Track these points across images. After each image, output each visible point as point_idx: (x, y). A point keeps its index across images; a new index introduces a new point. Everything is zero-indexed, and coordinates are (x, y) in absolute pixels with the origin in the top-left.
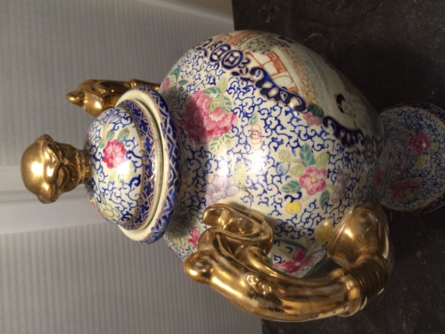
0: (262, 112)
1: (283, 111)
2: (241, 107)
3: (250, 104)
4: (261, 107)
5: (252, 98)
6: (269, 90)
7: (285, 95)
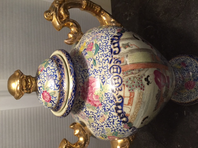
0: (111, 114)
1: (118, 120)
2: (105, 105)
3: (109, 107)
4: (111, 112)
5: (111, 106)
6: (119, 109)
7: (123, 115)
